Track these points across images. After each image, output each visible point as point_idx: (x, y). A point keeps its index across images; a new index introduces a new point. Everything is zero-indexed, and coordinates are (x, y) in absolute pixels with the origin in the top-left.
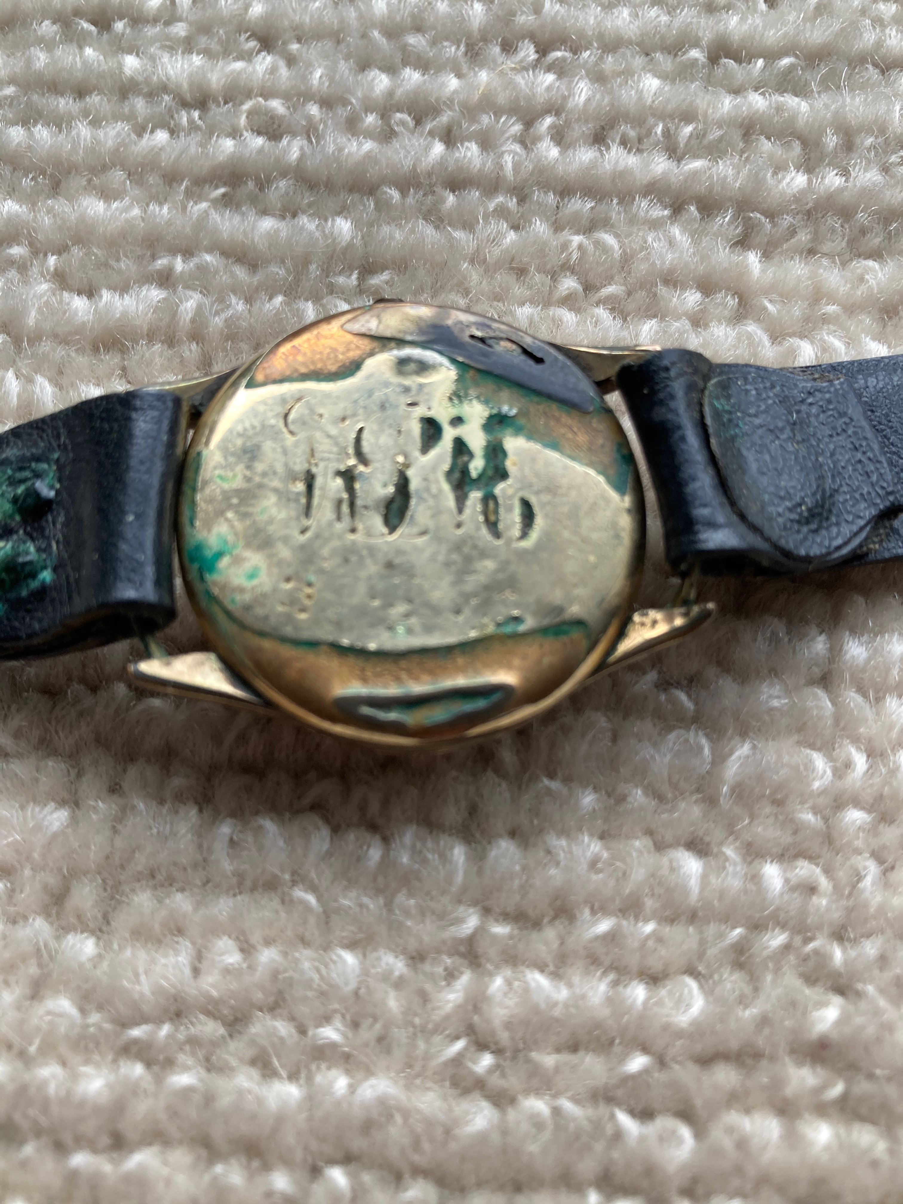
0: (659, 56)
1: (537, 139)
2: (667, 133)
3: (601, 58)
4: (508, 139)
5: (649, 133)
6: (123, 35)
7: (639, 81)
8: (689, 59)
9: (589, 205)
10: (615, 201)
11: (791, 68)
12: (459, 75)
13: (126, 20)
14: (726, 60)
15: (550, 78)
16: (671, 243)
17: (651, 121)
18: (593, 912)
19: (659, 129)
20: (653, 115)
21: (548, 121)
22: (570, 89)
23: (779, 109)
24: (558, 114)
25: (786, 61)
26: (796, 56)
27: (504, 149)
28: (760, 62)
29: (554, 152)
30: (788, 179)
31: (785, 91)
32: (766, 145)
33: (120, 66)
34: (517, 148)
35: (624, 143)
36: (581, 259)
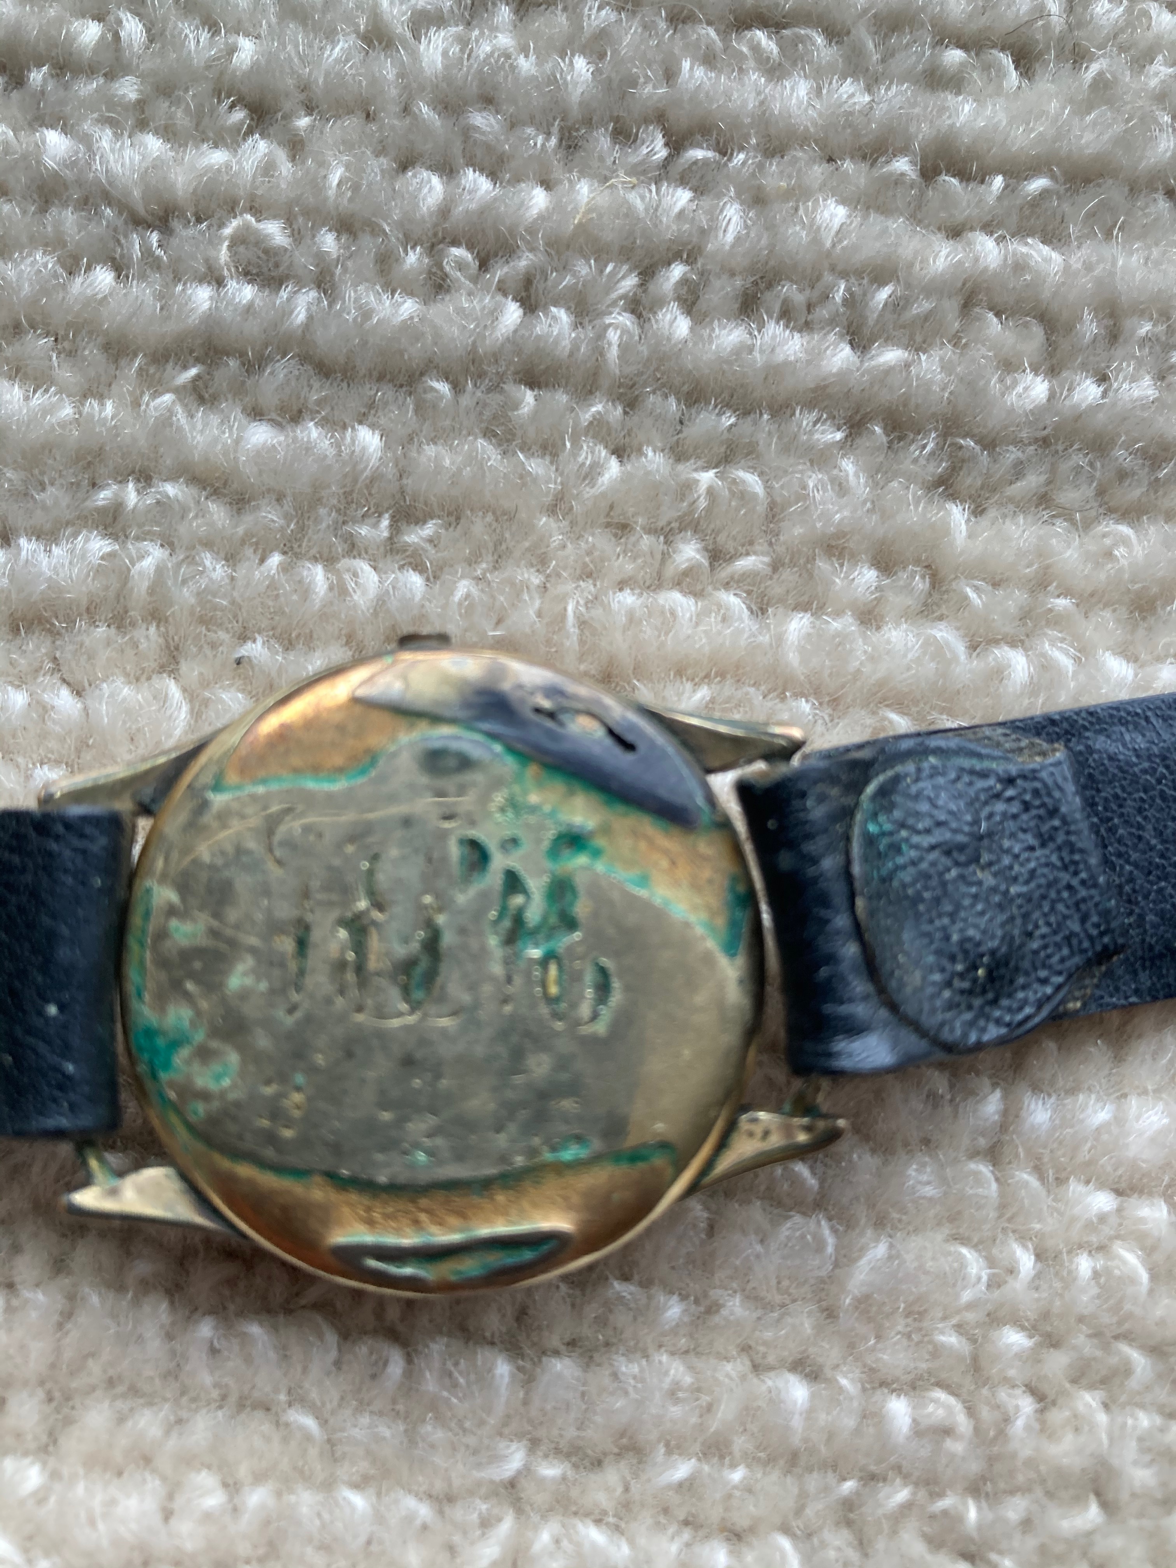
0: (848, 165)
1: (658, 304)
2: (850, 302)
3: (761, 166)
4: (614, 303)
5: (825, 297)
6: (43, 92)
7: (815, 210)
8: (891, 174)
9: (727, 420)
10: (766, 417)
11: (1044, 194)
12: (547, 184)
13: (45, 69)
14: (947, 178)
15: (682, 197)
16: (841, 488)
17: (828, 278)
18: (669, 1452)
19: (840, 293)
20: (833, 269)
21: (677, 271)
22: (714, 216)
23: (1020, 266)
24: (690, 260)
25: (1038, 184)
26: (1053, 177)
27: (608, 320)
28: (998, 181)
29: (682, 326)
30: (1020, 389)
31: (1031, 234)
32: (993, 325)
33: (39, 148)
34: (625, 320)
35: (786, 315)
36: (709, 510)
